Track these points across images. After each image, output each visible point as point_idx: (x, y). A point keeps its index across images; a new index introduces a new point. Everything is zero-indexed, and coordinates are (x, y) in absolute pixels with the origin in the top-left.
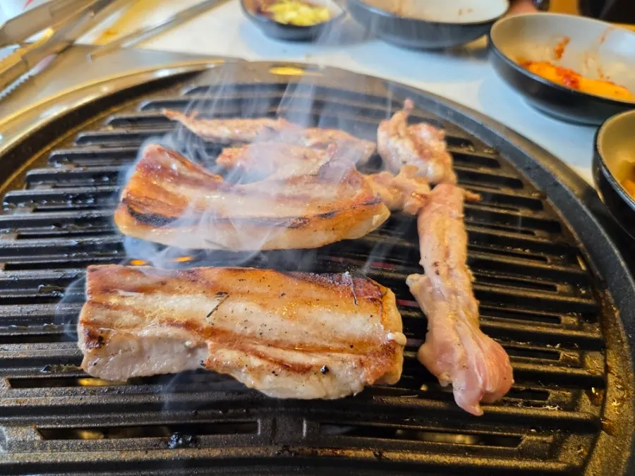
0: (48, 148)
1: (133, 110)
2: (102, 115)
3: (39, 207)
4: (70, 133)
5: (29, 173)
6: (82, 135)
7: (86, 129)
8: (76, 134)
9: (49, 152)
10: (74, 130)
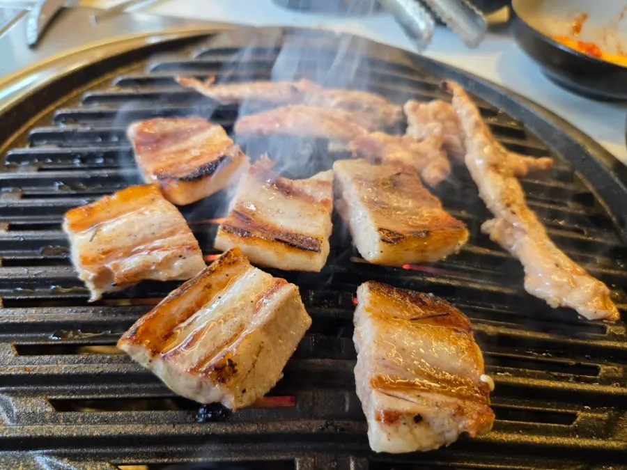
0: (52, 108)
1: (142, 69)
2: (109, 76)
3: (44, 166)
4: (75, 93)
5: (33, 132)
6: (88, 94)
7: (92, 89)
8: (80, 95)
9: (53, 111)
10: (79, 91)
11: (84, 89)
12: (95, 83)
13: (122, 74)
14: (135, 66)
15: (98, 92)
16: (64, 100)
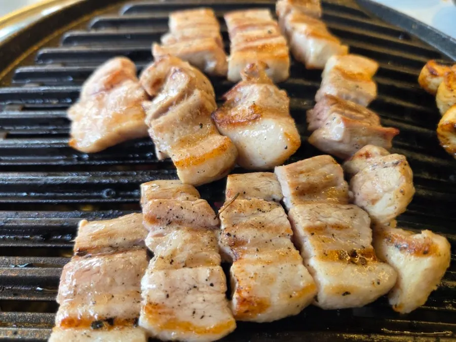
0: (35, 48)
1: (117, 11)
2: (85, 18)
3: (28, 106)
4: (56, 34)
5: (18, 71)
6: (67, 35)
7: (72, 29)
8: (62, 35)
9: (36, 51)
10: (60, 31)
11: (64, 29)
12: (74, 24)
13: (99, 15)
14: (110, 9)
15: (77, 33)
16: (46, 40)
